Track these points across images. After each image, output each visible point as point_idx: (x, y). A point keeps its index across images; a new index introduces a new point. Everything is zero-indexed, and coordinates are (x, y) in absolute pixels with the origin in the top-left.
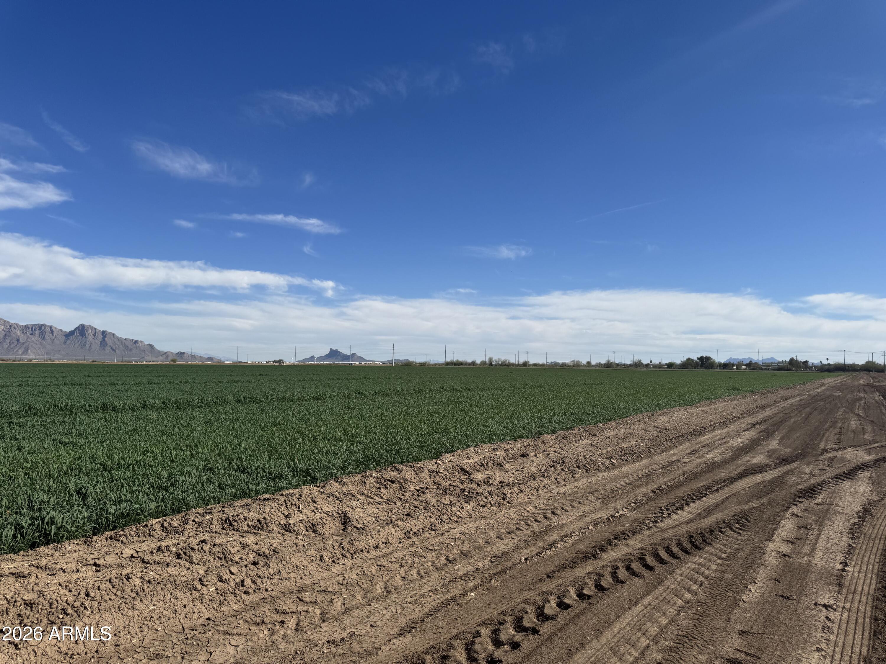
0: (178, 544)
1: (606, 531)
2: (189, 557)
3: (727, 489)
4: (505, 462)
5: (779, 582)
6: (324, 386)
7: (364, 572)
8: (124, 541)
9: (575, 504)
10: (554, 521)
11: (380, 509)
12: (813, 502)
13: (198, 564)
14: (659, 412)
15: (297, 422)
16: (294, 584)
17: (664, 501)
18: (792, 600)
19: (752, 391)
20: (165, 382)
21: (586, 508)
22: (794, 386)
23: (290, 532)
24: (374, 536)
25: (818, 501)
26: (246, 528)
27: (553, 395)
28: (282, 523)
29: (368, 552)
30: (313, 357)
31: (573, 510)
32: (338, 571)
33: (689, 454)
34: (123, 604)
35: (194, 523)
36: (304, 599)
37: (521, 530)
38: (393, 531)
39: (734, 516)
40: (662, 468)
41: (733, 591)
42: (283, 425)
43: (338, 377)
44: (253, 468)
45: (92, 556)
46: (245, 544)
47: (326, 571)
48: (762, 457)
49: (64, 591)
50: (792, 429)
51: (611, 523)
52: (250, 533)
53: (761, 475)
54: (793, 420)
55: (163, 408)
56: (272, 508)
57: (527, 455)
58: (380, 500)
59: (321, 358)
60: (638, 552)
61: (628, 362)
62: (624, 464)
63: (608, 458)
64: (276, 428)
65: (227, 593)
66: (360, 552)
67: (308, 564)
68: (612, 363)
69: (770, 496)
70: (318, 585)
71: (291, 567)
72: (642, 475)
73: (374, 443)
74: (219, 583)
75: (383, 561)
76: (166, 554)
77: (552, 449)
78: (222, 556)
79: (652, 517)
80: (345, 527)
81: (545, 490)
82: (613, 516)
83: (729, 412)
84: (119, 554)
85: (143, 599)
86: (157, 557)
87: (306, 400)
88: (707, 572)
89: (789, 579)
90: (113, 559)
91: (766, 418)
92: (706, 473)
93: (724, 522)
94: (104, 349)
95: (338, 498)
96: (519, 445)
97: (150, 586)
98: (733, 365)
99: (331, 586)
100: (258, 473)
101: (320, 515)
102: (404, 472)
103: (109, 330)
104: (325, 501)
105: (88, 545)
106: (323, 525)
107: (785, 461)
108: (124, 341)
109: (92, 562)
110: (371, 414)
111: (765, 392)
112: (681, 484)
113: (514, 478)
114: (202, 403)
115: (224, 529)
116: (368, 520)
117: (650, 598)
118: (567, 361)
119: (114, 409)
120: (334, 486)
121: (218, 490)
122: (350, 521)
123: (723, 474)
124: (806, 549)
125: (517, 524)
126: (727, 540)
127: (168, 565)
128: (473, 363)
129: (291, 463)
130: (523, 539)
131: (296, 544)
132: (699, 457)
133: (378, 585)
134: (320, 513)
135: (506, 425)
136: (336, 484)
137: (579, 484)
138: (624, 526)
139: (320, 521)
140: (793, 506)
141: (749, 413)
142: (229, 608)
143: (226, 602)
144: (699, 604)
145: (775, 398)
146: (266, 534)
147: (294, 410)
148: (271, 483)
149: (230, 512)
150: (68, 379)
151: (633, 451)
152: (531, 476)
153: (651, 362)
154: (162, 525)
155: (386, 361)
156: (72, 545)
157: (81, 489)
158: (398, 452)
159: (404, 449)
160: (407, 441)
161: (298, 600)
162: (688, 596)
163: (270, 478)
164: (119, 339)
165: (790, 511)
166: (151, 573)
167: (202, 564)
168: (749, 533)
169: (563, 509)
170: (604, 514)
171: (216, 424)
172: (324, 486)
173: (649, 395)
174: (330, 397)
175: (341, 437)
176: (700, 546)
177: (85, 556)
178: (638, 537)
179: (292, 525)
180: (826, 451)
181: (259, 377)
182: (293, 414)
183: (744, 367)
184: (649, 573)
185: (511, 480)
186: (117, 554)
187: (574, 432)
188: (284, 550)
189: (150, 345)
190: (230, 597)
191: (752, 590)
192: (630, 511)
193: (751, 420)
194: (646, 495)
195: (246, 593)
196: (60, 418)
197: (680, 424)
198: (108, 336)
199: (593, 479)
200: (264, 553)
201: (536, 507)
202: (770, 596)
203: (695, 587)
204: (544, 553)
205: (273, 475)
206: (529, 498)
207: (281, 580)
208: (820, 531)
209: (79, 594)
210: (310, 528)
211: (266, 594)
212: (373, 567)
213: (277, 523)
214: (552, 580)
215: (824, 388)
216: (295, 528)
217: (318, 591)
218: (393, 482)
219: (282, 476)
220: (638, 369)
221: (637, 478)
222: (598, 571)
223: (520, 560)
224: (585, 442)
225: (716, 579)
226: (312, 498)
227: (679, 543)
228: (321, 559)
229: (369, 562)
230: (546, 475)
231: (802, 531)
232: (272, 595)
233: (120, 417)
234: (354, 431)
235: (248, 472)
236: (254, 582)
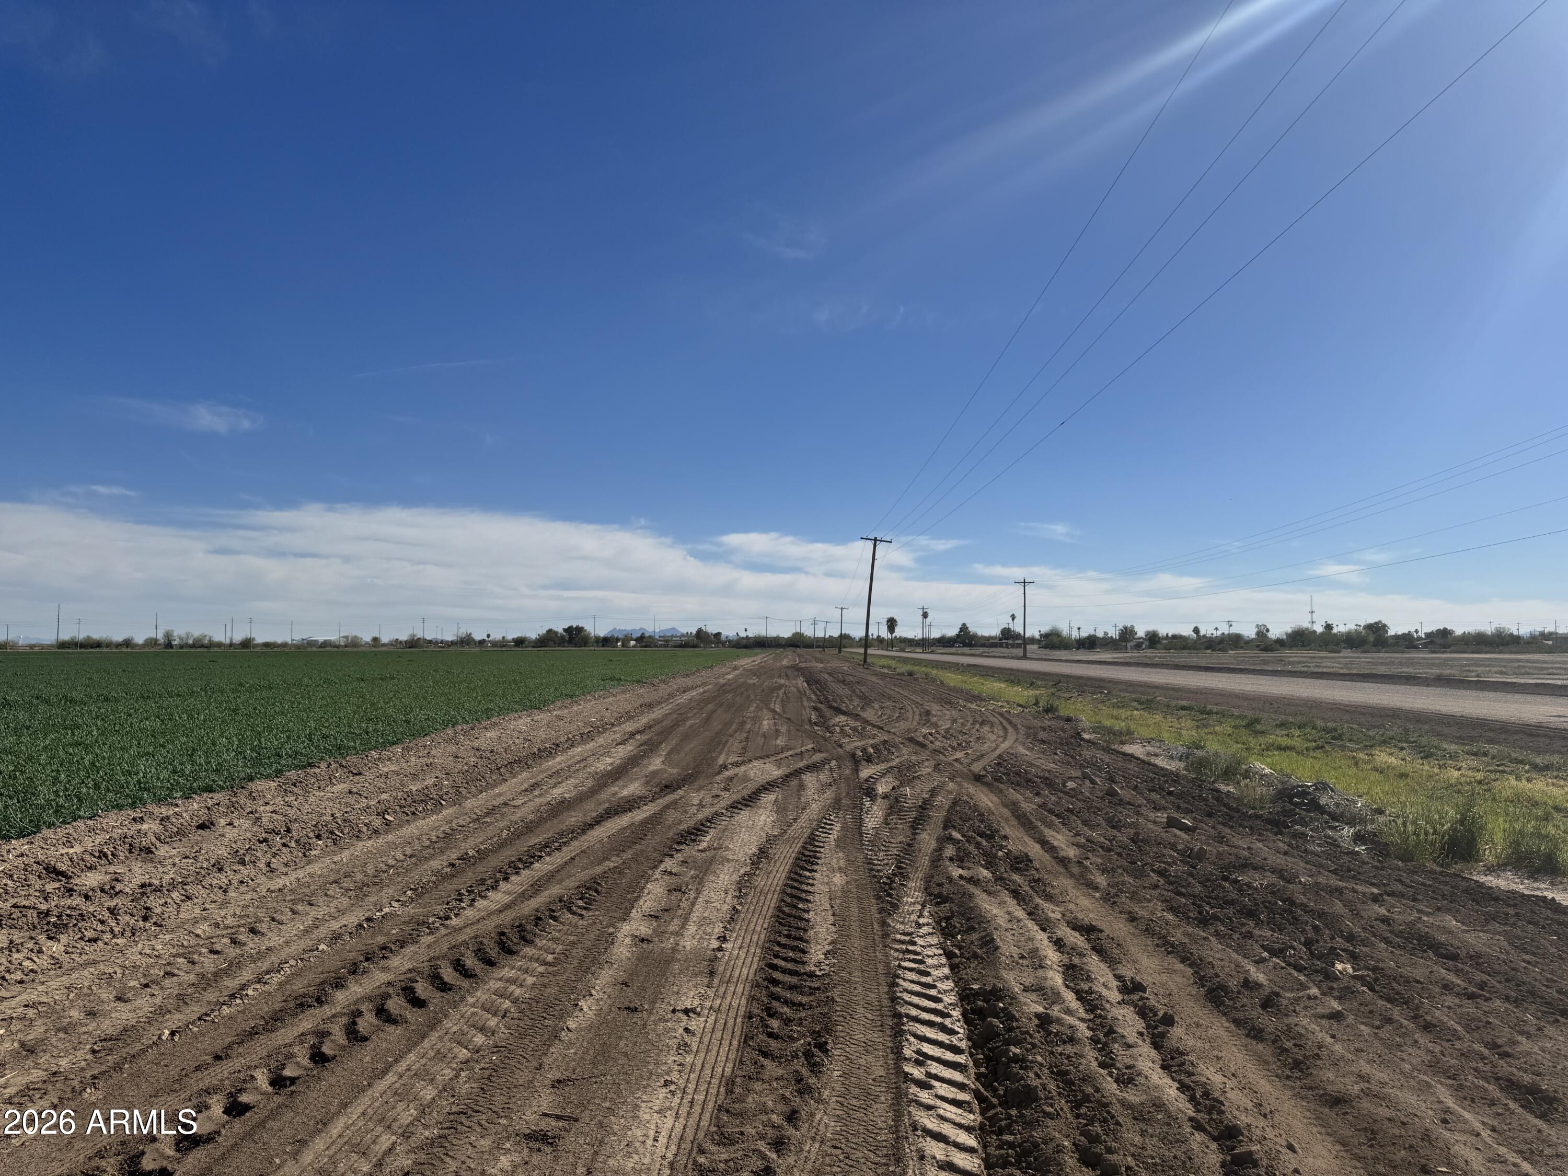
1: (352, 948)
3: (575, 843)
4: (158, 844)
5: (628, 986)
9: (299, 907)
10: (252, 945)
12: (696, 848)
14: (484, 723)
17: (469, 877)
18: (642, 1011)
19: (638, 682)
21: (320, 912)
22: (698, 670)
25: (704, 845)
27: (293, 703)
31: (293, 920)
33: (526, 790)
37: (174, 975)
39: (579, 887)
40: (474, 821)
41: (554, 1015)
48: (637, 785)
50: (686, 738)
51: (363, 933)
53: (630, 814)
54: (689, 723)
57: (212, 824)
60: (402, 978)
61: (449, 637)
62: (408, 821)
63: (378, 814)
68: (419, 639)
69: (638, 846)
72: (438, 837)
77: (268, 808)
79: (440, 909)
81: (243, 888)
82: (369, 920)
83: (598, 716)
88: (518, 992)
89: (642, 978)
91: (652, 723)
92: (546, 820)
93: (560, 901)
96: (196, 806)
98: (618, 640)
107: (668, 788)
111: (656, 681)
112: (502, 845)
113: (175, 872)
117: (412, 1057)
118: (333, 637)
123: (573, 819)
124: (674, 926)
125: (169, 964)
126: (559, 931)
128: (127, 643)
130: (176, 992)
132: (540, 795)
135: (179, 768)
137: (315, 868)
138: (388, 934)
140: (667, 859)
141: (629, 717)
144: (495, 1050)
145: (670, 690)
151: (427, 796)
152: (213, 866)
153: (488, 636)
162: (479, 1039)
165: (662, 867)
168: (597, 913)
169: (273, 919)
170: (353, 919)
173: (475, 695)
176: (515, 948)
178: (409, 949)
180: (725, 767)
183: (633, 643)
184: (416, 1012)
185: (167, 878)
187: (317, 770)
191: (585, 1008)
192: (404, 904)
193: (629, 727)
194: (437, 873)
197: (517, 741)
199: (345, 856)
201: (217, 925)
202: (609, 1013)
203: (493, 1022)
204: (217, 1013)
206: (204, 910)
208: (698, 892)
214: (225, 1062)
215: (737, 672)
220: (467, 648)
221: (428, 843)
222: (321, 1027)
223: (159, 1038)
224: (340, 787)
225: (530, 1001)
227: (479, 950)
230: (247, 859)
231: (675, 896)
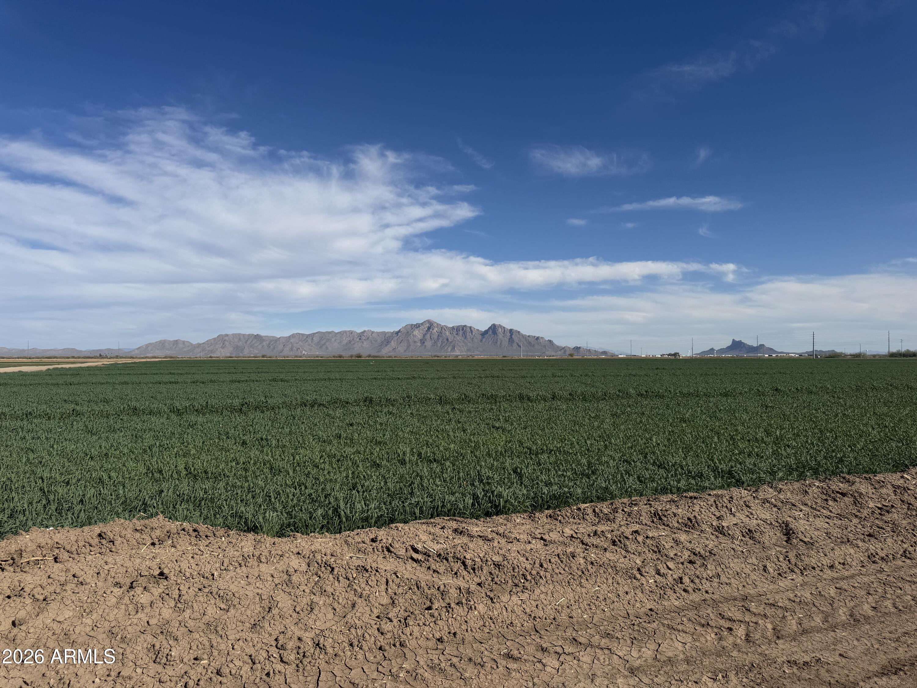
0: (612, 531)
2: (624, 545)
6: (731, 382)
7: (820, 592)
8: (562, 521)
11: (831, 524)
13: (634, 554)
15: (708, 419)
16: (736, 591)
20: (567, 375)
23: (724, 535)
24: (828, 554)
26: (676, 525)
28: (714, 524)
29: (821, 571)
30: (712, 350)
32: (786, 586)
34: (572, 580)
35: (624, 513)
36: (751, 609)
38: (852, 551)
42: (693, 421)
43: (746, 372)
44: (670, 464)
45: (538, 531)
46: (678, 540)
47: (772, 584)
49: (522, 558)
52: (681, 530)
55: (570, 400)
56: (702, 508)
58: (829, 513)
59: (722, 351)
64: (686, 425)
65: (666, 588)
66: (811, 569)
67: (750, 572)
70: (764, 597)
71: (731, 572)
73: (807, 448)
74: (656, 576)
75: (842, 583)
76: (602, 539)
78: (656, 549)
80: (789, 538)
84: (561, 532)
85: (588, 578)
86: (595, 541)
87: (714, 397)
90: (556, 536)
94: (512, 346)
95: (775, 506)
97: (593, 567)
99: (781, 600)
100: (676, 470)
101: (756, 521)
102: (857, 485)
103: (515, 328)
104: (761, 507)
105: (532, 520)
106: (762, 533)
108: (527, 338)
109: (539, 536)
110: (795, 414)
114: (606, 396)
115: (654, 523)
116: (816, 534)
119: (529, 399)
120: (767, 492)
121: (638, 483)
122: (793, 533)
127: (605, 550)
129: (710, 462)
131: (733, 549)
133: (841, 611)
134: (756, 519)
136: (770, 490)
139: (758, 528)
142: (670, 603)
143: (666, 597)
146: (698, 533)
147: (701, 406)
148: (693, 482)
149: (658, 506)
150: (487, 372)
154: (594, 511)
155: (803, 353)
156: (519, 518)
157: (516, 468)
158: (841, 461)
159: (849, 457)
160: (851, 448)
161: (744, 609)
163: (690, 476)
164: (524, 336)
166: (592, 555)
167: (638, 554)
171: (622, 416)
172: (756, 491)
174: (741, 393)
175: (763, 439)
177: (532, 529)
179: (725, 528)
181: (656, 371)
182: (702, 411)
186: (559, 532)
188: (721, 553)
189: (550, 341)
190: (669, 592)
195: (685, 591)
196: (488, 406)
198: (514, 334)
200: (699, 552)
205: (693, 473)
207: (722, 584)
209: (534, 563)
210: (747, 533)
211: (707, 596)
212: (831, 589)
213: (709, 523)
216: (730, 532)
217: (765, 604)
218: (843, 495)
219: (702, 475)
226: (745, 502)
228: (765, 568)
229: (824, 582)
232: (713, 598)
233: (535, 406)
234: (778, 433)
235: (665, 468)
236: (692, 581)
